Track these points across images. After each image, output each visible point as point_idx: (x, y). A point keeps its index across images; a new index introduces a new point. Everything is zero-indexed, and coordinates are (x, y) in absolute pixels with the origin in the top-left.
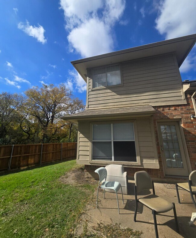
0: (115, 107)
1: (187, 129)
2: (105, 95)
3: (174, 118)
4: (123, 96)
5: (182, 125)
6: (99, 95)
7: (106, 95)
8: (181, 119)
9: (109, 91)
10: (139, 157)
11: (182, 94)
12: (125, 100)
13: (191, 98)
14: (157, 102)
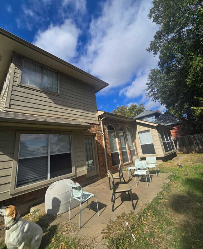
0: (51, 116)
1: (98, 141)
2: (38, 98)
3: (93, 133)
4: (59, 107)
5: (96, 138)
6: (30, 96)
7: (40, 98)
8: (96, 134)
9: (44, 95)
10: (74, 167)
11: (97, 117)
12: (61, 110)
13: (100, 120)
14: (84, 119)
